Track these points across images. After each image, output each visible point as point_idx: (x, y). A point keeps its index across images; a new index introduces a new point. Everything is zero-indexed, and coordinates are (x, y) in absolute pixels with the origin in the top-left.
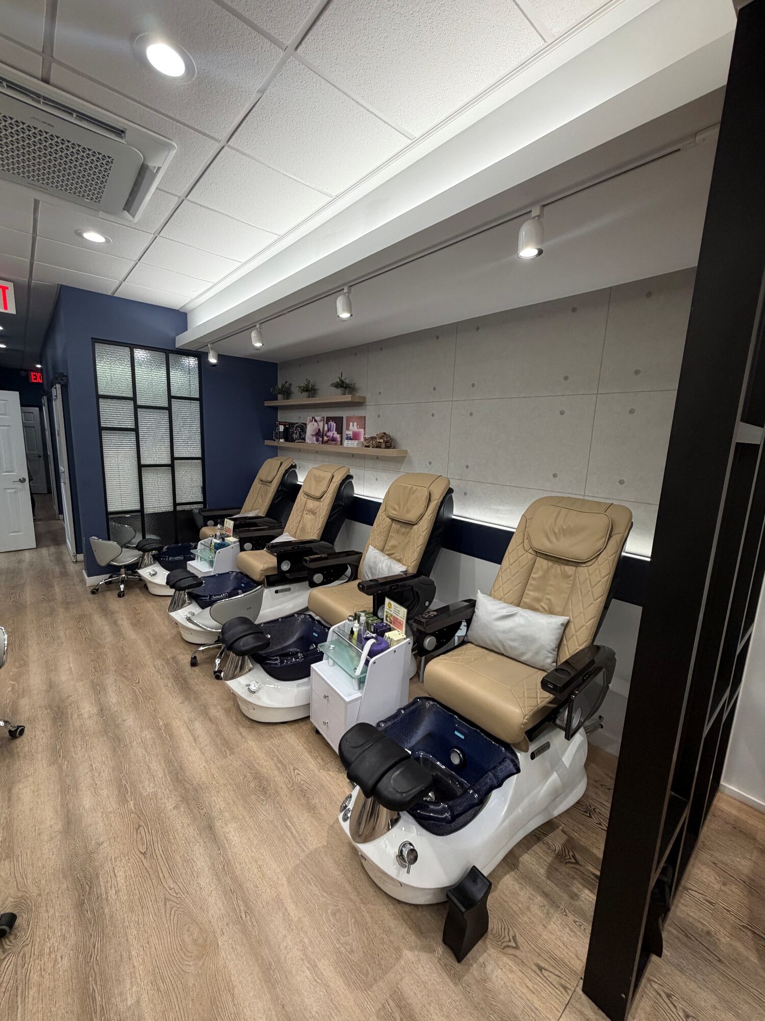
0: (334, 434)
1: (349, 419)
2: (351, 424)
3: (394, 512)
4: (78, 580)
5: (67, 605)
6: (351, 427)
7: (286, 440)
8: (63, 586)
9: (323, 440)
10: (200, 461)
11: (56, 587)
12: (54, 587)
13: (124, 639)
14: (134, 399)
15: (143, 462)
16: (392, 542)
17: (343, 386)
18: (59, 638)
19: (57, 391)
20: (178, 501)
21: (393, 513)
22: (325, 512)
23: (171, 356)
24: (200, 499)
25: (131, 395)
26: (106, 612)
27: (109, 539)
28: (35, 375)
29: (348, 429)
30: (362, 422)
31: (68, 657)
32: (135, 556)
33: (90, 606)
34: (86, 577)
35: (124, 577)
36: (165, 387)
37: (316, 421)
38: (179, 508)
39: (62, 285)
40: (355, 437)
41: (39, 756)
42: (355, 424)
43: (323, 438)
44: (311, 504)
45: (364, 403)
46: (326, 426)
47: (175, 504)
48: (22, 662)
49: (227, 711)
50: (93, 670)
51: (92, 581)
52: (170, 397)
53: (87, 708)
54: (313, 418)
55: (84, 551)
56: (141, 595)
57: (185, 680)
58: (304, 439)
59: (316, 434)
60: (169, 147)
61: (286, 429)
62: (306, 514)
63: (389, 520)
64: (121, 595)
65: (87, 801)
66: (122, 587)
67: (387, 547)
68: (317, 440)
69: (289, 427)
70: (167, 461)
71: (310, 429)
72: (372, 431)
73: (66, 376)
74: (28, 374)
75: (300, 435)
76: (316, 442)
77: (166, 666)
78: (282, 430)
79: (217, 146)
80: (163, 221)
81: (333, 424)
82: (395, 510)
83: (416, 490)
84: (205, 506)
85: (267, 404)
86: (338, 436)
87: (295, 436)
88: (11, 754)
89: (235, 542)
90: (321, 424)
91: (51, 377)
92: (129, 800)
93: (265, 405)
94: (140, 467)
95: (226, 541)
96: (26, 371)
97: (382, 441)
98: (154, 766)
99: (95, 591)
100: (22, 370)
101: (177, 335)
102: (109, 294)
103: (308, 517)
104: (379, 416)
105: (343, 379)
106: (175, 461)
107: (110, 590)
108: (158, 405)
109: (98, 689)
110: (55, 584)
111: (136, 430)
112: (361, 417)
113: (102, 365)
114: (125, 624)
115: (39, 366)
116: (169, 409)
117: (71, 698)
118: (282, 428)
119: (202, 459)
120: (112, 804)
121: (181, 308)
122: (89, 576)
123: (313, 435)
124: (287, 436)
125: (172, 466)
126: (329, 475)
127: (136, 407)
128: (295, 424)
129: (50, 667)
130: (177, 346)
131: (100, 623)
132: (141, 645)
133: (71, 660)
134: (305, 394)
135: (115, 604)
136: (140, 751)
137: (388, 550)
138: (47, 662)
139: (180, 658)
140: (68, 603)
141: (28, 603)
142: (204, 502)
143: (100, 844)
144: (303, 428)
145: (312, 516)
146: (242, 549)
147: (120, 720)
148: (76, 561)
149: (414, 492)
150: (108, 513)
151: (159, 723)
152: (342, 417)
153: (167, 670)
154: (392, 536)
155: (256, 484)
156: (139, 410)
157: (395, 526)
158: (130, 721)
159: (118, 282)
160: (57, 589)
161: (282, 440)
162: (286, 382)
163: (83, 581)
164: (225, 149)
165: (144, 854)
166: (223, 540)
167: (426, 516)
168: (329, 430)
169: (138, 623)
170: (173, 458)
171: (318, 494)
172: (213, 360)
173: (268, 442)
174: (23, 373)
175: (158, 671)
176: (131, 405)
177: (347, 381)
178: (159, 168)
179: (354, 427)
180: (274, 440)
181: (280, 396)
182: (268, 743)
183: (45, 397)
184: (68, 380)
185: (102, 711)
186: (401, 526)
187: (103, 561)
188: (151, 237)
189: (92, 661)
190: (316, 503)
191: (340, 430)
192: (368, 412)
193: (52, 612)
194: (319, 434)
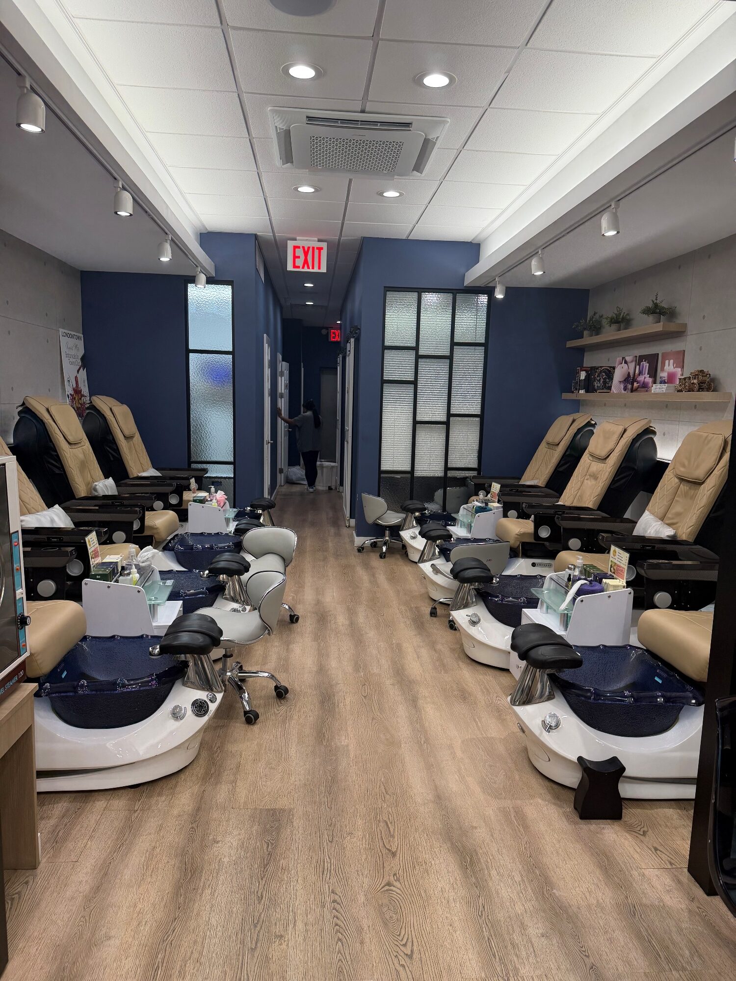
0: (646, 378)
1: (666, 356)
2: (667, 362)
3: (682, 469)
4: (348, 540)
5: (337, 556)
6: (666, 367)
7: (587, 391)
8: (335, 543)
9: (632, 387)
10: (478, 419)
11: (330, 543)
12: (328, 542)
13: (378, 587)
14: (416, 348)
15: (418, 418)
16: (677, 508)
17: (656, 311)
18: (327, 576)
19: (351, 346)
20: (449, 465)
21: (682, 471)
22: (607, 474)
23: (459, 297)
24: (475, 465)
25: (414, 345)
26: (367, 566)
27: (379, 496)
28: (334, 333)
29: (663, 370)
30: (680, 358)
31: (333, 589)
32: (400, 518)
33: (355, 560)
34: (355, 537)
35: (388, 540)
36: (449, 333)
37: (626, 362)
38: (450, 474)
39: (364, 237)
40: (671, 379)
41: (307, 635)
42: (672, 361)
43: (633, 384)
44: (596, 466)
45: (684, 332)
46: (638, 367)
47: (447, 469)
48: (300, 585)
49: (453, 650)
50: (350, 600)
51: (359, 541)
52: (453, 344)
53: (341, 620)
54: (623, 358)
55: (356, 516)
56: (400, 560)
57: (422, 623)
58: (610, 388)
59: (625, 380)
60: (445, 122)
61: (587, 377)
62: (587, 479)
63: (677, 480)
64: (382, 556)
65: (333, 663)
66: (384, 549)
67: (669, 515)
68: (625, 389)
69: (591, 371)
70: (443, 418)
71: (619, 375)
72: (690, 369)
73: (359, 329)
74: (328, 332)
75: (605, 382)
76: (623, 392)
77: (408, 611)
78: (584, 378)
79: (481, 111)
80: (446, 169)
81: (646, 365)
82: (684, 466)
83: (712, 439)
84: (479, 473)
85: (570, 344)
86: (649, 380)
87: (596, 384)
88: (290, 630)
89: (497, 508)
90: (632, 365)
91: (348, 331)
92: (361, 671)
93: (567, 346)
94: (416, 423)
95: (489, 506)
96: (327, 328)
97: (695, 381)
98: (383, 661)
99: (361, 549)
100: (323, 328)
101: (467, 270)
102: (404, 238)
103: (589, 483)
104: (701, 349)
105: (658, 302)
106: (451, 419)
107: (374, 552)
108: (440, 354)
109: (351, 613)
110: (330, 540)
111: (415, 383)
112: (678, 352)
113: (391, 314)
114: (382, 578)
115: (339, 322)
116: (450, 358)
117: (331, 612)
118: (583, 375)
119: (481, 416)
120: (349, 669)
121: (473, 240)
122: (358, 535)
123: (620, 382)
124: (589, 386)
125: (447, 424)
126: (620, 429)
127: (418, 357)
128: (598, 368)
129: (319, 591)
130: (467, 283)
131: (361, 573)
132: (391, 593)
133: (334, 590)
134: (614, 326)
135: (375, 561)
136: (374, 652)
137: (670, 519)
138: (317, 589)
139: (423, 609)
140: (338, 555)
141: (307, 550)
142: (478, 470)
143: (338, 684)
144: (609, 373)
145: (593, 482)
146: (505, 515)
147: (364, 632)
148: (349, 526)
149: (709, 441)
150: (381, 472)
151: (393, 641)
152: (658, 354)
153: (409, 614)
154: (677, 501)
155: (543, 447)
156: (420, 360)
157: (684, 487)
158: (371, 634)
159: (411, 226)
160: (330, 544)
161: (582, 392)
162: (595, 314)
163: (353, 541)
164: (488, 110)
165: (365, 697)
166: (487, 504)
167: (717, 472)
168: (640, 373)
169: (393, 578)
170: (449, 415)
171: (603, 453)
172: (499, 296)
173: (566, 396)
174: (324, 332)
175: (401, 612)
176: (412, 354)
177: (664, 305)
178: (438, 137)
179: (669, 367)
180: (573, 392)
181: (586, 333)
182: (481, 677)
183: (341, 356)
184: (360, 333)
185: (352, 624)
186: (690, 488)
187: (370, 518)
188: (438, 183)
189: (350, 595)
190: (601, 465)
191: (653, 373)
192: (688, 344)
193: (325, 559)
194: (629, 380)
